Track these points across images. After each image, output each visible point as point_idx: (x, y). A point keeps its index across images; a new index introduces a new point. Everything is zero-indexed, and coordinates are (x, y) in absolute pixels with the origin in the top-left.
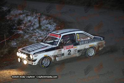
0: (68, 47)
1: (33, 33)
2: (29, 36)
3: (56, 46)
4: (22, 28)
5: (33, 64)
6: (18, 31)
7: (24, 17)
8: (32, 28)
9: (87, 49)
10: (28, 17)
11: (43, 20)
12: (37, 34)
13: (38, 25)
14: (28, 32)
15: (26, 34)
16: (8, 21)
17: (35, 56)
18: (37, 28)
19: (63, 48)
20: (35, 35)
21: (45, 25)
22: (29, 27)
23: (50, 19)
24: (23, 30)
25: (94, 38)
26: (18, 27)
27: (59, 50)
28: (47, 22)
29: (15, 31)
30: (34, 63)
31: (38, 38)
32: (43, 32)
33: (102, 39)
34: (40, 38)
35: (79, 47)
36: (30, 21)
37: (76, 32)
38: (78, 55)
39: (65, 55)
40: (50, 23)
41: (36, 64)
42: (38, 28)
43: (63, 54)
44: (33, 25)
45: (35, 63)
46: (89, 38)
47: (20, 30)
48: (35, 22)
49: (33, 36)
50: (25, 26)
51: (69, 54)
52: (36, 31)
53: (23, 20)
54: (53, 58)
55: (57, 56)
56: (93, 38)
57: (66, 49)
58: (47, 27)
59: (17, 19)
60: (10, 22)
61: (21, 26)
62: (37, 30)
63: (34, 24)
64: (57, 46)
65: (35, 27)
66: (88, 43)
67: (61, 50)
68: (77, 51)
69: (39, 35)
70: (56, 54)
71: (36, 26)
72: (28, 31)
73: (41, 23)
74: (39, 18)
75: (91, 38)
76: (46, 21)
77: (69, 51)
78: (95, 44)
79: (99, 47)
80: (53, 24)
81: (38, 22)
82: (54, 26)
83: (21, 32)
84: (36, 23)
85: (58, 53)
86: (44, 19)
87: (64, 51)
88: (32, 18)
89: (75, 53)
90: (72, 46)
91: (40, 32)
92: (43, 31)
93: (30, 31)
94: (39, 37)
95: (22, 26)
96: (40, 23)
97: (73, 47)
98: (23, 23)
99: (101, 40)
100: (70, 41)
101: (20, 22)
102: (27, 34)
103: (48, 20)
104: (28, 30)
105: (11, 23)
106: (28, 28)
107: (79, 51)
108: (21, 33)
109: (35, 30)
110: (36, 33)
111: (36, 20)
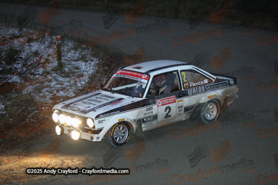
0: (165, 100)
1: (43, 82)
2: (35, 89)
3: (141, 99)
4: (19, 70)
5: (95, 140)
6: (9, 76)
7: (22, 45)
8: (41, 70)
9: (204, 104)
10: (31, 44)
11: (69, 51)
12: (53, 84)
13: (56, 64)
14: (32, 80)
15: (27, 84)
17: (100, 122)
18: (53, 70)
19: (155, 103)
20: (49, 86)
21: (73, 63)
22: (35, 66)
23: (84, 49)
24: (20, 74)
25: (217, 80)
26: (9, 67)
27: (148, 107)
28: (77, 55)
29: (1, 76)
30: (95, 136)
31: (55, 92)
32: (68, 79)
33: (232, 82)
34: (61, 92)
35: (187, 101)
36: (36, 53)
37: (179, 68)
38: (184, 117)
39: (160, 118)
40: (83, 59)
41: (100, 139)
42: (55, 70)
43: (155, 117)
44: (44, 63)
45: (98, 138)
46: (206, 81)
47: (13, 74)
48: (49, 55)
49: (43, 88)
50: (24, 65)
51: (167, 116)
52: (50, 78)
53: (20, 51)
54: (134, 126)
55: (144, 122)
56: (214, 80)
57: (162, 105)
58: (77, 68)
59: (6, 48)
61: (15, 66)
62: (54, 75)
63: (47, 61)
64: (144, 98)
65: (49, 67)
66: (206, 91)
67: (151, 108)
68: (183, 109)
69: (59, 86)
70: (141, 116)
71: (51, 65)
72: (32, 77)
73: (63, 58)
74: (59, 46)
75: (210, 81)
76: (75, 53)
77: (168, 110)
79: (226, 99)
80: (92, 60)
82: (93, 63)
83: (15, 78)
84: (50, 58)
85: (145, 114)
86: (69, 47)
87: (158, 109)
89: (179, 114)
90: (173, 98)
91: (60, 79)
92: (67, 75)
93: (37, 76)
94: (58, 91)
95: (19, 66)
96: (59, 58)
97: (175, 102)
98: (21, 58)
99: (230, 85)
100: (166, 86)
101: (13, 56)
102: (31, 84)
103: (80, 50)
106: (33, 71)
107: (186, 109)
108: (16, 83)
109: (48, 73)
110: (50, 81)
111: (51, 51)
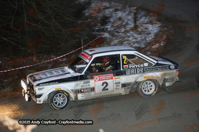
0: (103, 77)
1: (124, 38)
2: (119, 42)
3: (80, 74)
4: (109, 30)
6: (102, 33)
7: (111, 13)
8: (123, 30)
9: (141, 82)
10: (117, 13)
11: (141, 18)
12: (131, 39)
13: (132, 25)
14: (117, 36)
15: (114, 38)
16: (87, 18)
18: (131, 30)
19: (92, 78)
20: (128, 40)
21: (144, 25)
22: (119, 27)
23: (151, 16)
24: (109, 32)
25: (157, 64)
26: (102, 27)
27: (86, 81)
28: (147, 20)
29: (97, 33)
31: (132, 44)
32: (140, 36)
33: (172, 67)
34: (136, 44)
35: (123, 79)
36: (120, 19)
38: (122, 91)
39: (97, 90)
40: (151, 23)
41: (42, 102)
43: (93, 89)
44: (125, 25)
45: (40, 101)
46: (146, 64)
47: (105, 32)
48: (129, 20)
49: (124, 41)
50: (112, 26)
51: (104, 89)
52: (129, 35)
53: (110, 17)
54: (72, 95)
55: (81, 92)
56: (154, 64)
57: (99, 80)
58: (146, 29)
59: (100, 15)
60: (89, 20)
61: (106, 27)
62: (132, 33)
63: (127, 24)
66: (144, 72)
67: (89, 82)
68: (120, 85)
69: (134, 40)
70: (79, 88)
71: (129, 26)
72: (117, 34)
73: (137, 22)
74: (135, 14)
75: (150, 64)
76: (145, 19)
77: (105, 85)
78: (157, 74)
79: (165, 80)
80: (156, 24)
81: (132, 20)
82: (157, 26)
83: (106, 35)
84: (129, 22)
85: (82, 86)
86: (141, 15)
87: (96, 83)
88: (124, 15)
89: (116, 89)
90: (111, 75)
91: (136, 35)
92: (140, 33)
93: (120, 34)
94: (134, 43)
95: (109, 27)
96: (135, 22)
97: (112, 78)
98: (110, 22)
99: (170, 69)
101: (105, 20)
102: (116, 39)
103: (148, 17)
104: (117, 32)
105: (91, 21)
106: (118, 30)
107: (124, 85)
108: (107, 38)
109: (128, 32)
110: (129, 37)
111: (130, 17)
